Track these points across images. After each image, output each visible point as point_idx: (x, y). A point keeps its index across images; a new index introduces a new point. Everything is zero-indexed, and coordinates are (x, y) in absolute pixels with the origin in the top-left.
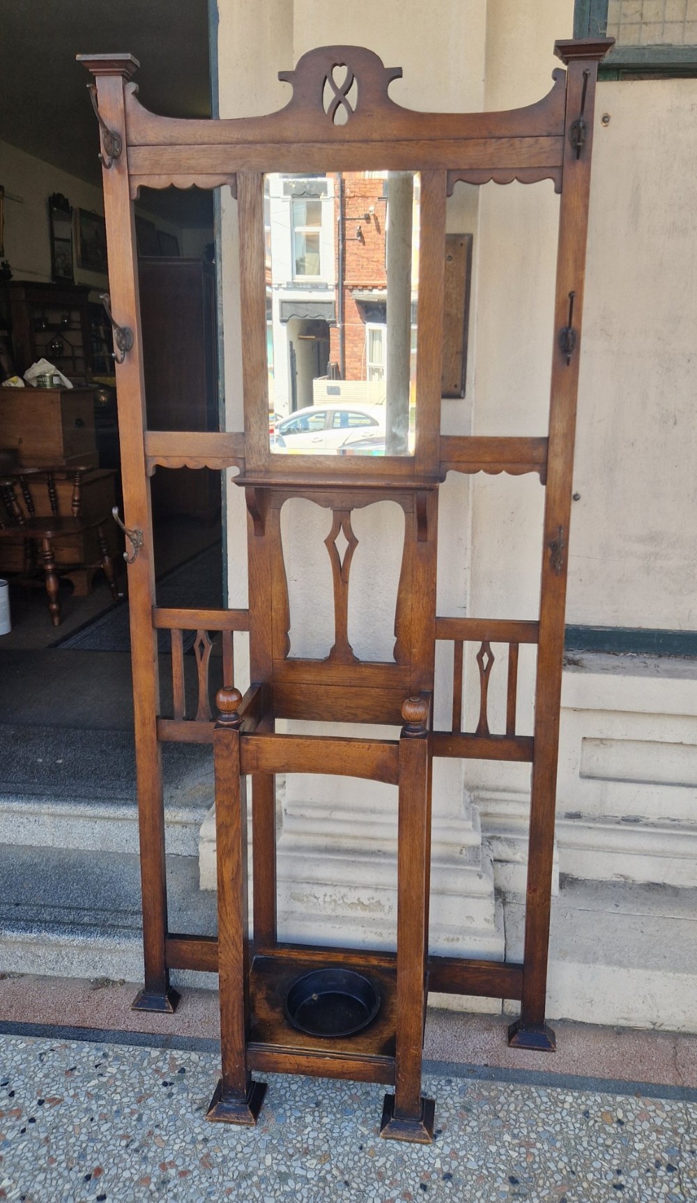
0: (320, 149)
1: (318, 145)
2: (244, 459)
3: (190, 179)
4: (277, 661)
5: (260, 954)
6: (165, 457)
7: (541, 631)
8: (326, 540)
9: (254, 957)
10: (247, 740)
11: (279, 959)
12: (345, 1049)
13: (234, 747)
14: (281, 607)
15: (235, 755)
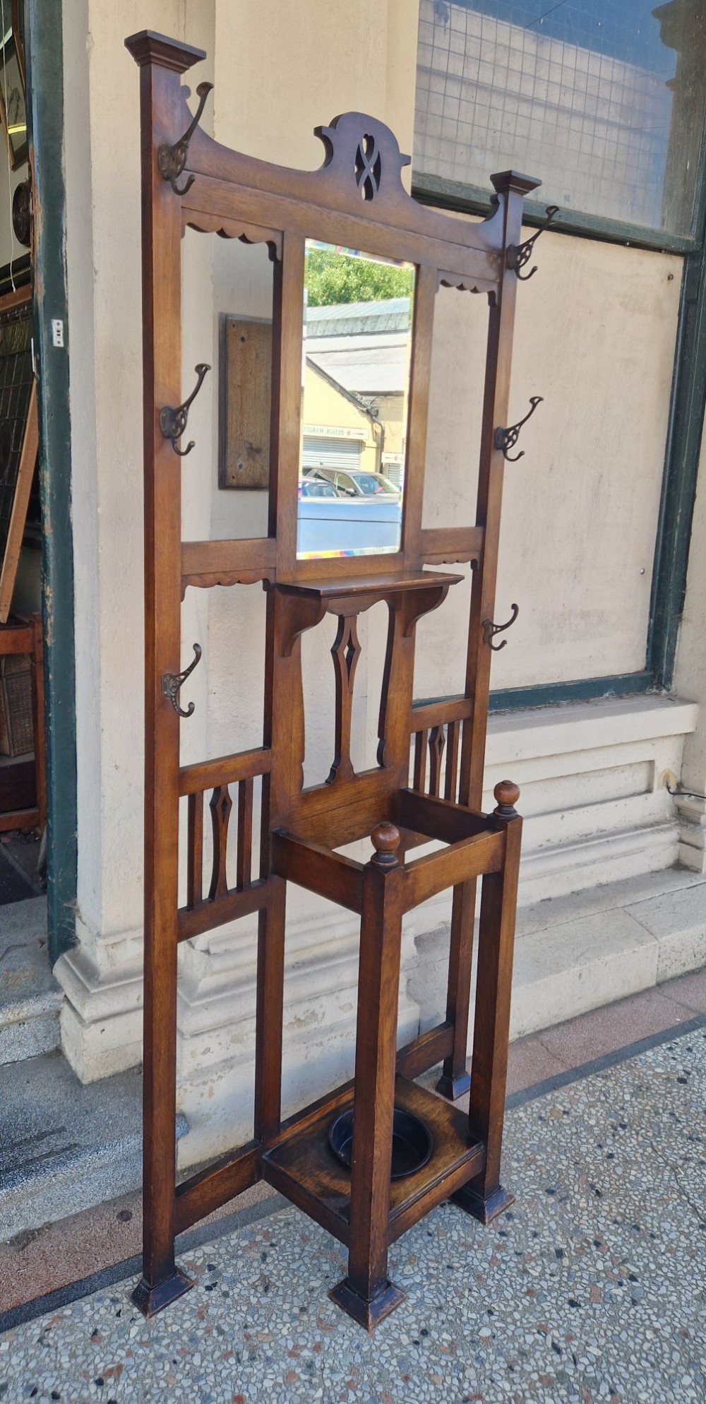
0: (353, 223)
1: (352, 218)
2: (275, 568)
3: (241, 228)
4: (294, 798)
5: (268, 1150)
6: (200, 575)
7: (476, 704)
8: (332, 650)
9: (264, 1157)
10: (408, 874)
11: (287, 1142)
12: (445, 1164)
13: (400, 887)
14: (299, 734)
15: (400, 895)
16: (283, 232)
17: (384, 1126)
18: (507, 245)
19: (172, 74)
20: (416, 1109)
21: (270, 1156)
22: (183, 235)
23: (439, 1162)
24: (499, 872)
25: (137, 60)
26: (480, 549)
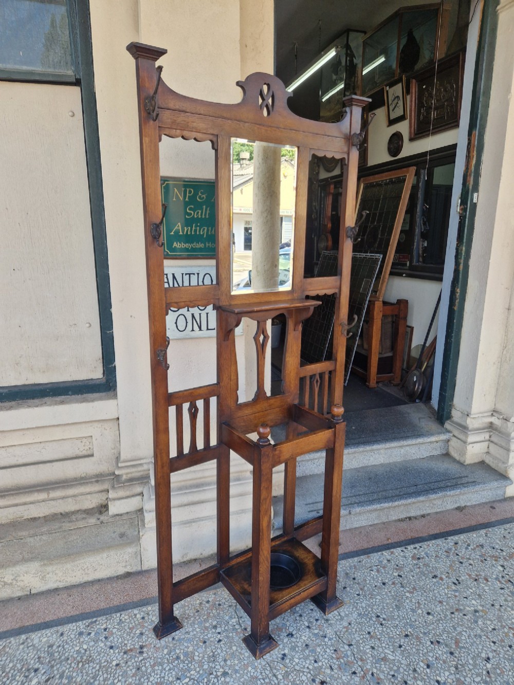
0: (258, 128)
1: (258, 126)
2: (219, 299)
3: (195, 135)
4: (233, 408)
5: (223, 568)
6: (176, 303)
7: (337, 363)
8: (254, 338)
9: (221, 572)
10: (276, 449)
11: (233, 566)
12: (305, 585)
13: (271, 455)
14: (235, 378)
15: (271, 459)
16: (217, 135)
17: (265, 566)
18: (352, 133)
19: (150, 62)
20: (298, 556)
21: (224, 572)
22: (160, 140)
23: (302, 584)
24: (332, 449)
25: (134, 57)
26: (338, 287)
